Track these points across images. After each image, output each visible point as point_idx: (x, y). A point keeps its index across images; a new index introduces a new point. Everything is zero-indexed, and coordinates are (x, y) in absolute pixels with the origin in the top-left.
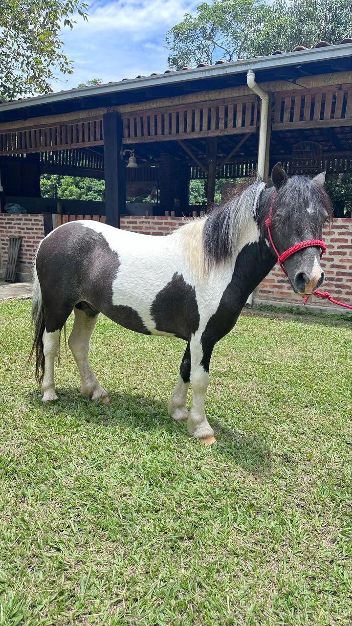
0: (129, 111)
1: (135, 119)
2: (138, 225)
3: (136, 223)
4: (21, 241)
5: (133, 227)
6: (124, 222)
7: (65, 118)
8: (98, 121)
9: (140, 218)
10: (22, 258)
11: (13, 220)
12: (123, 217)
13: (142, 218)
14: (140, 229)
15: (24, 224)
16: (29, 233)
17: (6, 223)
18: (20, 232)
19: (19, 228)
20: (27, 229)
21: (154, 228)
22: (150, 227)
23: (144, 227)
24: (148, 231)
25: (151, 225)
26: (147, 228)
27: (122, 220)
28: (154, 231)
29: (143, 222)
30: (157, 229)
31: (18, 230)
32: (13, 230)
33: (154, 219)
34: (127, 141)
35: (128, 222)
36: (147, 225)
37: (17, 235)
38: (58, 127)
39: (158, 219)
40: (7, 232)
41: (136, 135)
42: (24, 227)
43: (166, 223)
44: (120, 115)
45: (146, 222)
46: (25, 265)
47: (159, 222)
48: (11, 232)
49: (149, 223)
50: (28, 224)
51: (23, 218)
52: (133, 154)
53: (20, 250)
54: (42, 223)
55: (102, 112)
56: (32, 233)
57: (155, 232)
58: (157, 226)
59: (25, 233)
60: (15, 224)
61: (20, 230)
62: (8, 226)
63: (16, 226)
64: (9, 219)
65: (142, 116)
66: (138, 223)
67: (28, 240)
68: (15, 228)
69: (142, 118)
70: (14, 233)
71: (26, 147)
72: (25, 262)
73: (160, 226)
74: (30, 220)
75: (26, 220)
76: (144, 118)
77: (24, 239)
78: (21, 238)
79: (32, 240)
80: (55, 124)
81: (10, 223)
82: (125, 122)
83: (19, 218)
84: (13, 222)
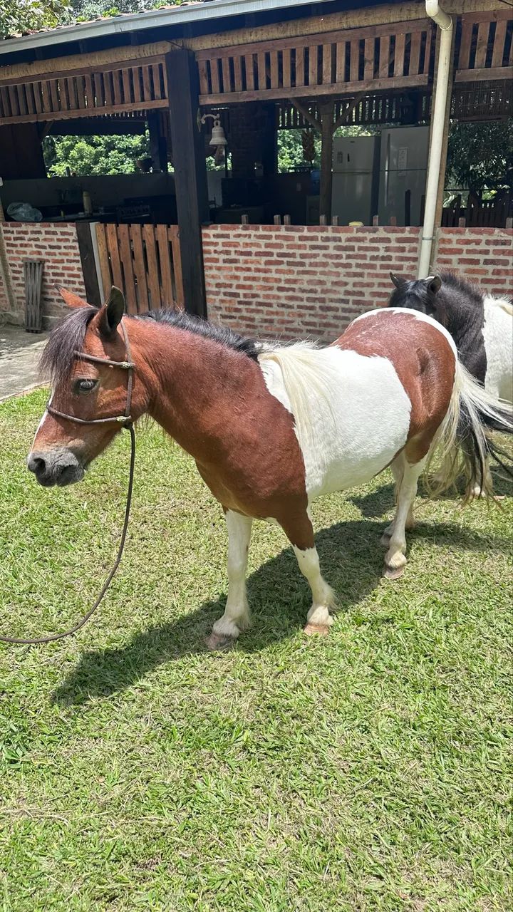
0: (209, 47)
1: (220, 61)
2: (232, 240)
3: (227, 236)
4: (43, 267)
5: (223, 243)
6: (208, 236)
7: (99, 60)
8: (155, 65)
9: (234, 229)
10: (48, 294)
11: (26, 233)
12: (207, 227)
13: (238, 228)
14: (235, 246)
15: (45, 240)
16: (55, 254)
17: (16, 239)
18: (39, 253)
19: (36, 246)
20: (51, 247)
21: (258, 245)
22: (251, 244)
23: (241, 244)
24: (248, 249)
25: (253, 240)
26: (247, 245)
27: (204, 231)
28: (259, 250)
29: (239, 236)
30: (263, 246)
31: (35, 249)
32: (28, 250)
33: (257, 229)
34: (207, 100)
35: (214, 236)
36: (247, 240)
37: (35, 257)
38: (87, 76)
39: (264, 229)
40: (17, 252)
41: (222, 91)
42: (46, 244)
43: (277, 237)
44: (194, 53)
45: (245, 236)
46: (53, 303)
47: (266, 235)
48: (24, 252)
49: (250, 236)
50: (52, 240)
51: (43, 230)
52: (219, 122)
53: (44, 280)
54: (74, 237)
55: (163, 48)
56: (60, 254)
57: (260, 252)
58: (262, 242)
59: (48, 254)
60: (30, 240)
61: (39, 250)
62: (18, 242)
63: (33, 243)
64: (19, 232)
65: (231, 56)
66: (231, 237)
67: (54, 265)
68: (31, 246)
69: (231, 60)
70: (30, 254)
71: (35, 112)
72: (52, 300)
73: (268, 241)
74: (55, 233)
75: (47, 233)
76: (235, 59)
77: (47, 264)
78: (42, 262)
79: (60, 265)
80: (81, 70)
81: (22, 239)
82: (202, 66)
83: (35, 230)
84: (27, 237)
